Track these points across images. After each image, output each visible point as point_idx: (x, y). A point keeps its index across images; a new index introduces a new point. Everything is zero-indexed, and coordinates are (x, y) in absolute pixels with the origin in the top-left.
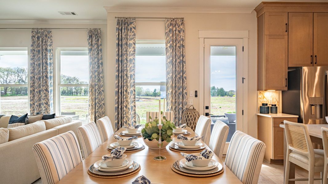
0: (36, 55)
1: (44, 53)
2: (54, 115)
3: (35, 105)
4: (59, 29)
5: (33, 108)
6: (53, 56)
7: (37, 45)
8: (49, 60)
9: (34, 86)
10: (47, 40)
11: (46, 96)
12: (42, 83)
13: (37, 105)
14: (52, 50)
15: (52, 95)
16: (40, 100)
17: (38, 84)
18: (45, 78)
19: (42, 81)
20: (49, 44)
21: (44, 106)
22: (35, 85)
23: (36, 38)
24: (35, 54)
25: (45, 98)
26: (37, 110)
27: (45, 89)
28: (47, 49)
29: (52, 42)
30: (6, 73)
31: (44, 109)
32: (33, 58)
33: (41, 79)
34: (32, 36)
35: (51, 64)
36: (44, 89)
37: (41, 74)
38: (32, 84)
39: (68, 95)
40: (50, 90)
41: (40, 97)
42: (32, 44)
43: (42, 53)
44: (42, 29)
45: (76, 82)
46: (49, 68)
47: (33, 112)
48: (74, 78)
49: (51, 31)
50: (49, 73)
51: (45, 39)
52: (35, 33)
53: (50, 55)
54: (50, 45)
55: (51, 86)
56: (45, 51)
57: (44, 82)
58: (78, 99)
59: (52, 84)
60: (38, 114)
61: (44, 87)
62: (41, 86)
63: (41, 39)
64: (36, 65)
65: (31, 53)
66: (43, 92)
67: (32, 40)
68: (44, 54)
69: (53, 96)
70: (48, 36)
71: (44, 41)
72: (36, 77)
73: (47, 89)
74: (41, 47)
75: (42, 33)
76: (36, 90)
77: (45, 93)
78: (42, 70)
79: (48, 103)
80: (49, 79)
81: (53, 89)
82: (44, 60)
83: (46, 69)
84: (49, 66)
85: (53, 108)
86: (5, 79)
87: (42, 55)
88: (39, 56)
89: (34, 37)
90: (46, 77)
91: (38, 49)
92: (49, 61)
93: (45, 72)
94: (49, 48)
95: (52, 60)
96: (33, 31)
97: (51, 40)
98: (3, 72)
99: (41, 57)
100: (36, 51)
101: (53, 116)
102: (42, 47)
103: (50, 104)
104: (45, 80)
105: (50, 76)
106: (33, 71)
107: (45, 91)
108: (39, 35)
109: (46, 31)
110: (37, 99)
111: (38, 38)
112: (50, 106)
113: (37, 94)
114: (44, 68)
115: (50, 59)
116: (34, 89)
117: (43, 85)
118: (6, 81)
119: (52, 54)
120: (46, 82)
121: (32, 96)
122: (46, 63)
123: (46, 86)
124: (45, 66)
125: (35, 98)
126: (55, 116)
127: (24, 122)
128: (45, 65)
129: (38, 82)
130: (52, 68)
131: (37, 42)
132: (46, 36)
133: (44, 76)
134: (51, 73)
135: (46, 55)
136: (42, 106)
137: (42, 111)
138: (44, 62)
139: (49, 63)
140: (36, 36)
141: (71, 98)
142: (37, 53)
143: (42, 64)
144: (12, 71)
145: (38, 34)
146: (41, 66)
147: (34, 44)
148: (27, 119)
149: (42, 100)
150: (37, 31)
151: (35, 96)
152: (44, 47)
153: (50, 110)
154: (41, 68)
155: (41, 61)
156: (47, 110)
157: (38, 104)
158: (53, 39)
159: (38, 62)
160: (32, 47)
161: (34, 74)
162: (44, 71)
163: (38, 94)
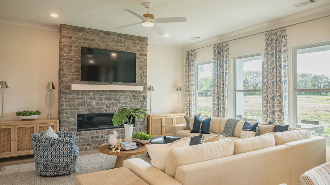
0: (270, 59)
1: (277, 55)
2: (287, 126)
3: (269, 112)
4: (295, 24)
5: (267, 114)
6: (287, 58)
7: (271, 48)
8: (283, 62)
9: (267, 92)
10: (281, 40)
11: (280, 102)
12: (276, 88)
13: (270, 112)
14: (287, 51)
15: (287, 101)
16: (273, 107)
17: (271, 89)
18: (278, 83)
19: (276, 87)
20: (283, 44)
21: (278, 114)
22: (269, 90)
23: (270, 41)
24: (268, 58)
25: (279, 105)
26: (271, 117)
27: (279, 95)
28: (281, 50)
29: (287, 41)
30: (255, 75)
31: (277, 117)
32: (267, 62)
33: (275, 84)
34: (266, 40)
35: (285, 66)
36: (277, 95)
37: (275, 79)
38: (266, 90)
39: (315, 95)
40: (284, 97)
41: (274, 104)
42: (265, 48)
43: (276, 55)
44: (275, 30)
45: (325, 80)
46: (283, 71)
47: (267, 119)
48: (323, 75)
49: (285, 30)
50: (283, 77)
51: (279, 40)
52: (269, 36)
53: (284, 57)
54: (285, 46)
55: (285, 92)
56: (278, 53)
57: (278, 87)
58: (328, 100)
59: (287, 89)
60: (270, 123)
61: (278, 93)
62: (275, 92)
63: (274, 41)
64: (269, 70)
65: (265, 58)
66: (277, 98)
67: (266, 43)
68: (278, 57)
69: (287, 103)
70: (282, 36)
71: (278, 42)
72: (269, 82)
73: (281, 95)
74: (274, 49)
75: (276, 34)
76: (269, 96)
77: (278, 100)
78: (275, 75)
79: (282, 111)
80: (283, 83)
81: (287, 95)
82: (278, 63)
83: (280, 72)
84: (283, 70)
85: (288, 116)
86: (254, 80)
87: (275, 58)
88: (272, 59)
89: (268, 40)
90: (280, 81)
91: (272, 52)
92: (283, 64)
93: (279, 76)
94: (283, 49)
95: (286, 63)
96: (267, 34)
97: (286, 39)
98: (253, 75)
99: (275, 60)
100: (270, 54)
101: (286, 128)
102: (276, 49)
103: (284, 112)
104: (279, 85)
105: (284, 80)
106: (267, 76)
107: (278, 98)
108: (273, 37)
109: (280, 32)
110: (271, 105)
111: (272, 40)
112: (284, 114)
113: (270, 100)
114: (278, 72)
115: (285, 61)
116: (267, 95)
117: (277, 91)
118: (255, 82)
119: (286, 56)
120: (280, 87)
121: (265, 102)
122: (280, 66)
123: (280, 91)
124: (279, 70)
125: (269, 104)
126: (288, 129)
127: (255, 131)
128: (278, 68)
129: (272, 87)
130: (287, 71)
131: (271, 44)
132: (280, 36)
133: (277, 80)
134: (285, 76)
135: (280, 58)
136: (275, 113)
137: (275, 119)
138: (277, 65)
139: (283, 66)
140: (270, 39)
141: (319, 99)
142: (271, 56)
143: (276, 68)
144: (259, 73)
145: (271, 36)
146: (275, 70)
147: (268, 47)
148: (258, 128)
149: (275, 106)
150: (271, 33)
151: (269, 103)
152: (278, 48)
153: (284, 119)
154: (275, 72)
155: (275, 64)
156: (281, 119)
157: (272, 111)
158: (287, 38)
159: (272, 66)
160: (266, 51)
161: (268, 79)
162: (277, 75)
163: (272, 101)
